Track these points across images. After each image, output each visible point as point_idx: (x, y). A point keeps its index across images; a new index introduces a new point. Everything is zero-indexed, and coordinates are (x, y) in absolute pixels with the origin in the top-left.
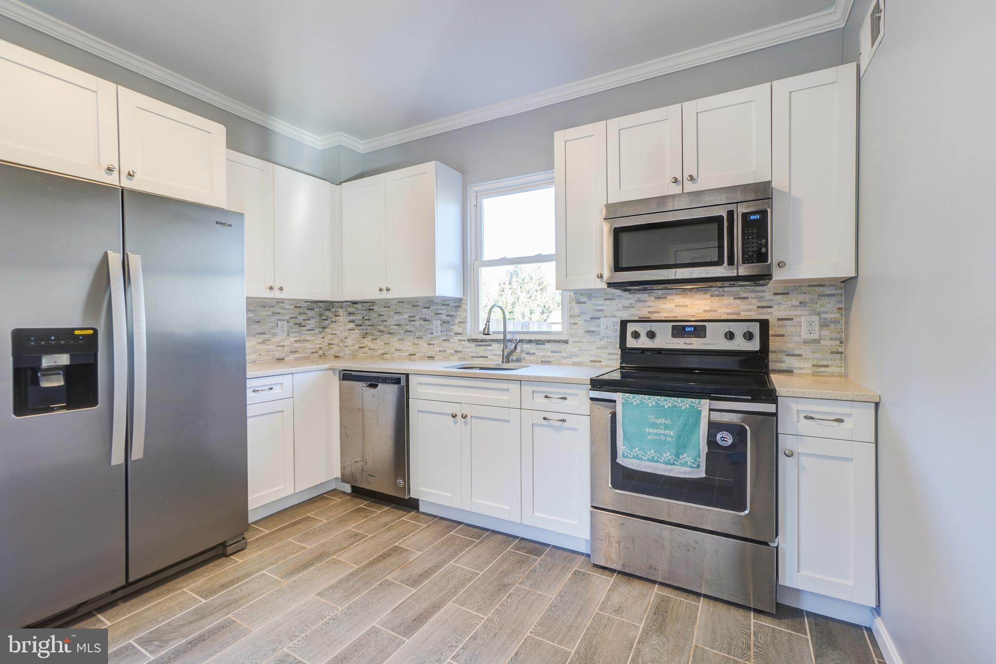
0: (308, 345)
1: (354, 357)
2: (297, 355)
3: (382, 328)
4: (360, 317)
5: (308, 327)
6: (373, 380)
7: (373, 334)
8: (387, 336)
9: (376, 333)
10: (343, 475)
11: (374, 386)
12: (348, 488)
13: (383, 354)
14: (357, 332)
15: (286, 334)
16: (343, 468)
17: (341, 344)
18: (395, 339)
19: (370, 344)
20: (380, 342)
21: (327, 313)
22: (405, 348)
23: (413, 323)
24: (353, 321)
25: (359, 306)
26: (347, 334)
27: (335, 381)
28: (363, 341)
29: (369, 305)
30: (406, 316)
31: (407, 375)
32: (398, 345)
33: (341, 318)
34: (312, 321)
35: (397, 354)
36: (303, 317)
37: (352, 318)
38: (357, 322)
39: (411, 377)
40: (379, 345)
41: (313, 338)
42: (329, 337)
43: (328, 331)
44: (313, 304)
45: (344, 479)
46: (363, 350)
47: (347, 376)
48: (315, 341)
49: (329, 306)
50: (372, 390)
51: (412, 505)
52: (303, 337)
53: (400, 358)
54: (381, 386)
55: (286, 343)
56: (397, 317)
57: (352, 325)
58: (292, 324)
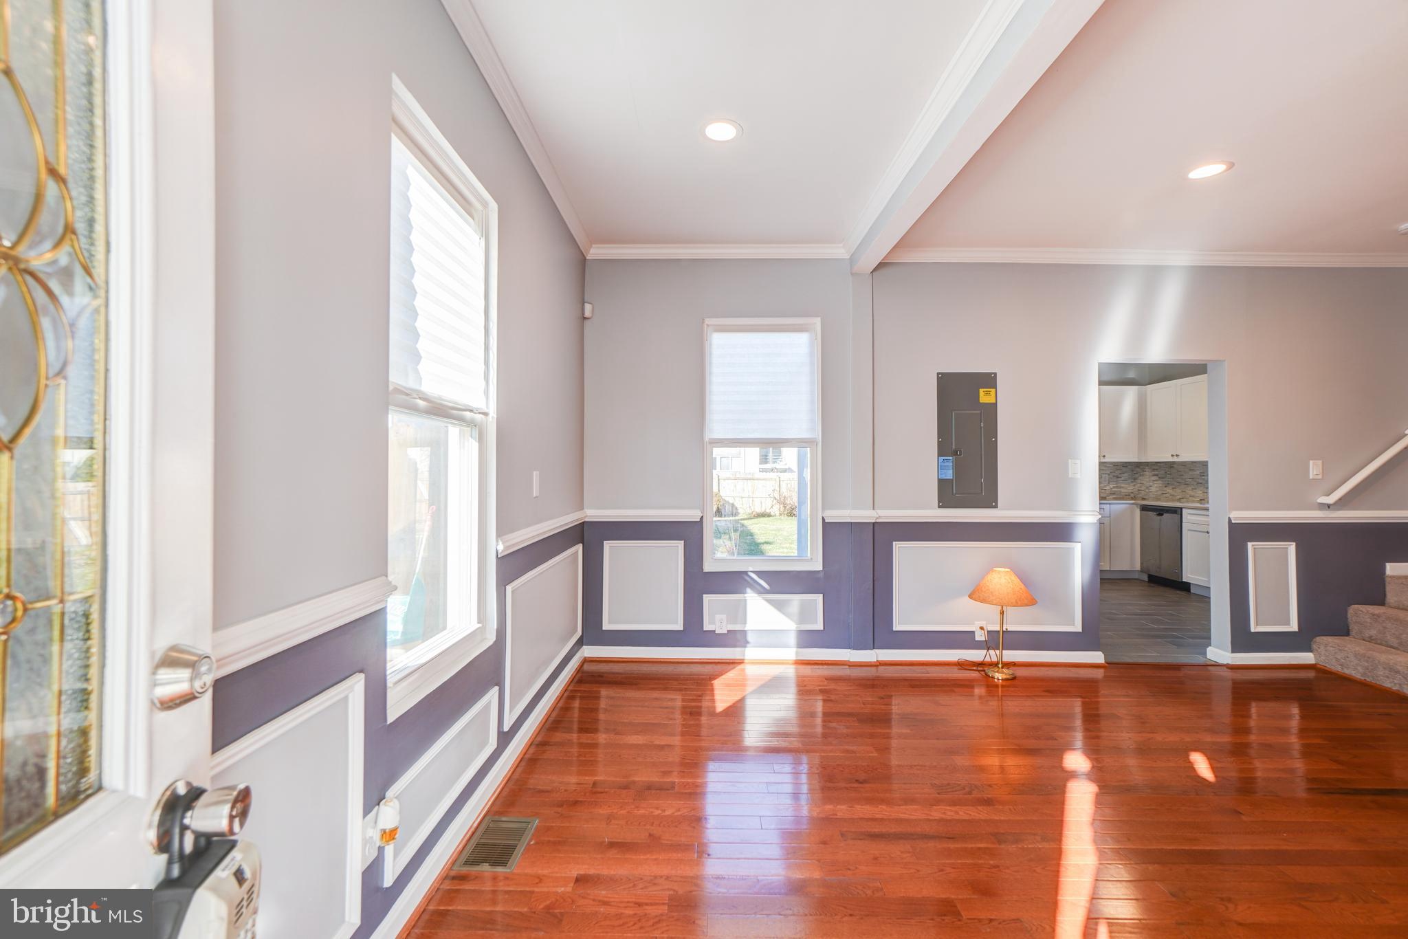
0: (1122, 490)
1: (1158, 499)
2: (1114, 496)
3: (1179, 480)
4: (1163, 472)
5: (1122, 479)
6: (1161, 511)
7: (1173, 485)
8: (1183, 486)
9: (1176, 484)
10: (1141, 569)
11: (1161, 515)
12: (1145, 578)
13: (1180, 499)
14: (1159, 483)
15: (1107, 482)
16: (1142, 564)
17: (1147, 491)
18: (1190, 488)
19: (1171, 491)
20: (1178, 491)
21: (1138, 469)
22: (1197, 495)
23: (1203, 477)
24: (1157, 475)
25: (1162, 465)
26: (1151, 484)
27: (1138, 512)
28: (1165, 489)
29: (1170, 465)
30: (1198, 472)
31: (1181, 509)
32: (1191, 493)
33: (1147, 473)
34: (1125, 475)
35: (1190, 498)
36: (1119, 472)
37: (1156, 473)
38: (1160, 476)
39: (1184, 510)
40: (1178, 493)
41: (1127, 486)
42: (1139, 485)
43: (1139, 481)
44: (1125, 465)
45: (1142, 571)
46: (1165, 495)
47: (1144, 508)
48: (1128, 488)
49: (1138, 465)
50: (1159, 517)
51: (1185, 587)
52: (1119, 485)
53: (1193, 502)
54: (1166, 515)
55: (1108, 488)
56: (1191, 473)
57: (1156, 478)
58: (1111, 476)
